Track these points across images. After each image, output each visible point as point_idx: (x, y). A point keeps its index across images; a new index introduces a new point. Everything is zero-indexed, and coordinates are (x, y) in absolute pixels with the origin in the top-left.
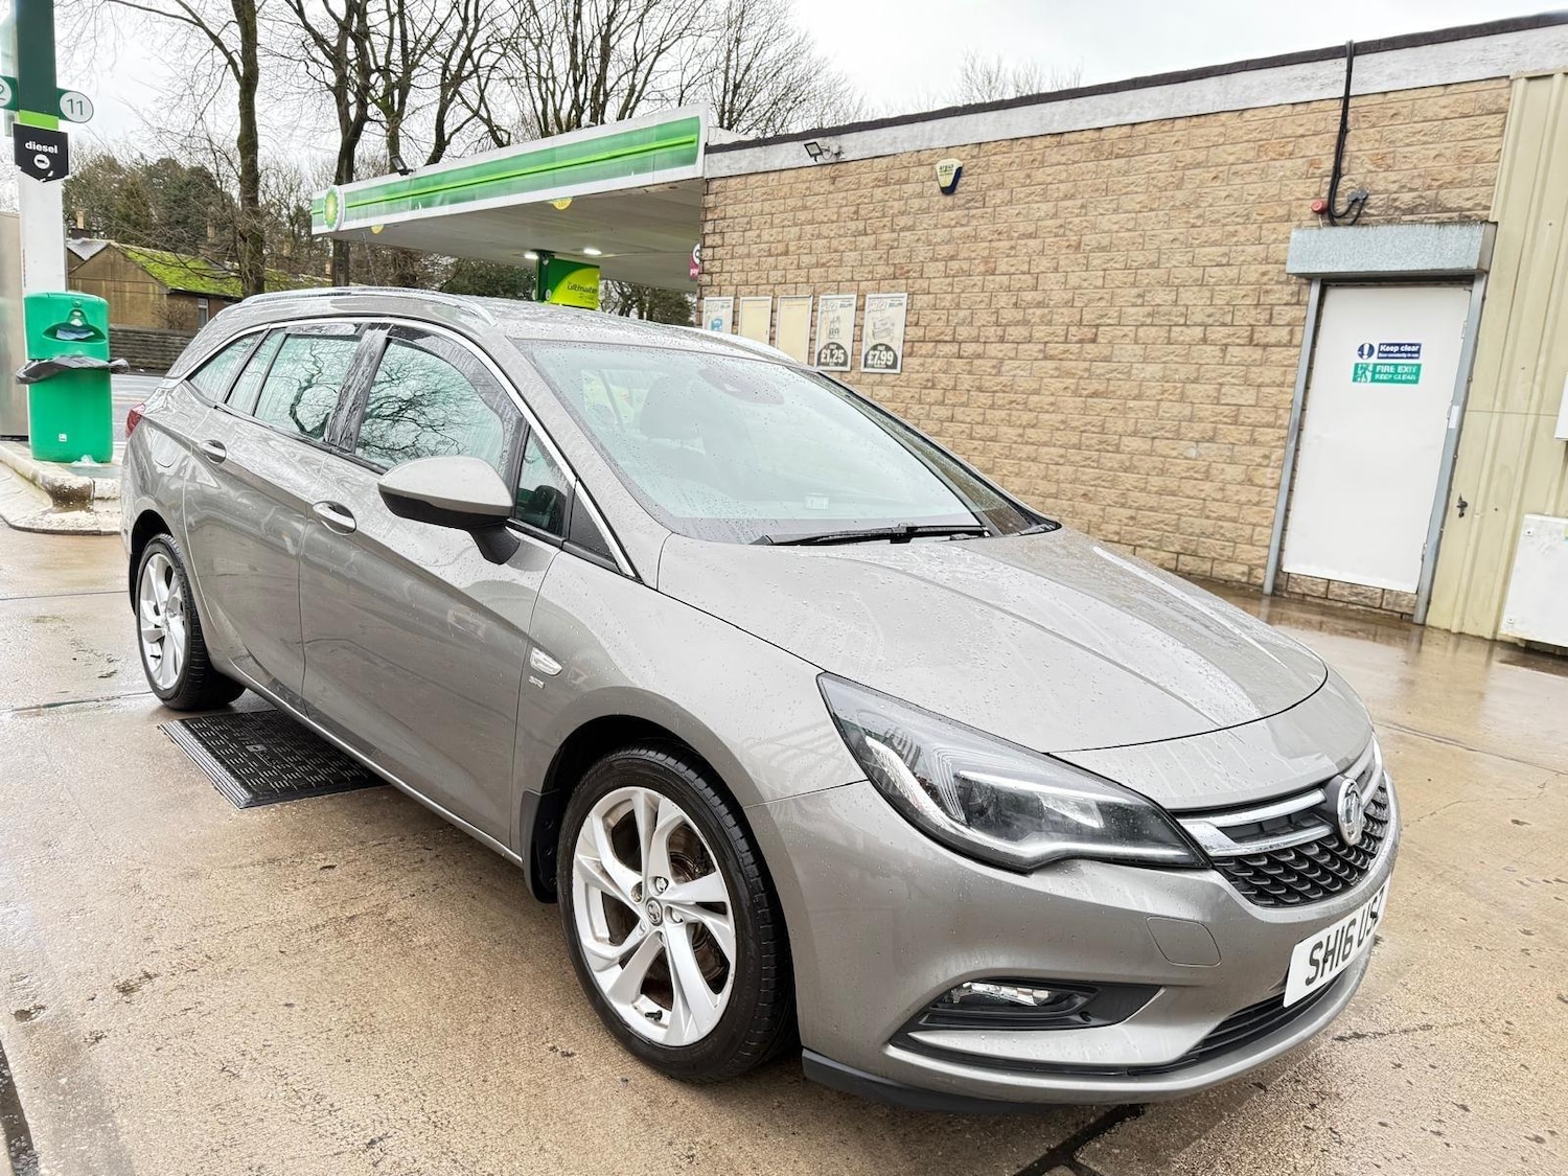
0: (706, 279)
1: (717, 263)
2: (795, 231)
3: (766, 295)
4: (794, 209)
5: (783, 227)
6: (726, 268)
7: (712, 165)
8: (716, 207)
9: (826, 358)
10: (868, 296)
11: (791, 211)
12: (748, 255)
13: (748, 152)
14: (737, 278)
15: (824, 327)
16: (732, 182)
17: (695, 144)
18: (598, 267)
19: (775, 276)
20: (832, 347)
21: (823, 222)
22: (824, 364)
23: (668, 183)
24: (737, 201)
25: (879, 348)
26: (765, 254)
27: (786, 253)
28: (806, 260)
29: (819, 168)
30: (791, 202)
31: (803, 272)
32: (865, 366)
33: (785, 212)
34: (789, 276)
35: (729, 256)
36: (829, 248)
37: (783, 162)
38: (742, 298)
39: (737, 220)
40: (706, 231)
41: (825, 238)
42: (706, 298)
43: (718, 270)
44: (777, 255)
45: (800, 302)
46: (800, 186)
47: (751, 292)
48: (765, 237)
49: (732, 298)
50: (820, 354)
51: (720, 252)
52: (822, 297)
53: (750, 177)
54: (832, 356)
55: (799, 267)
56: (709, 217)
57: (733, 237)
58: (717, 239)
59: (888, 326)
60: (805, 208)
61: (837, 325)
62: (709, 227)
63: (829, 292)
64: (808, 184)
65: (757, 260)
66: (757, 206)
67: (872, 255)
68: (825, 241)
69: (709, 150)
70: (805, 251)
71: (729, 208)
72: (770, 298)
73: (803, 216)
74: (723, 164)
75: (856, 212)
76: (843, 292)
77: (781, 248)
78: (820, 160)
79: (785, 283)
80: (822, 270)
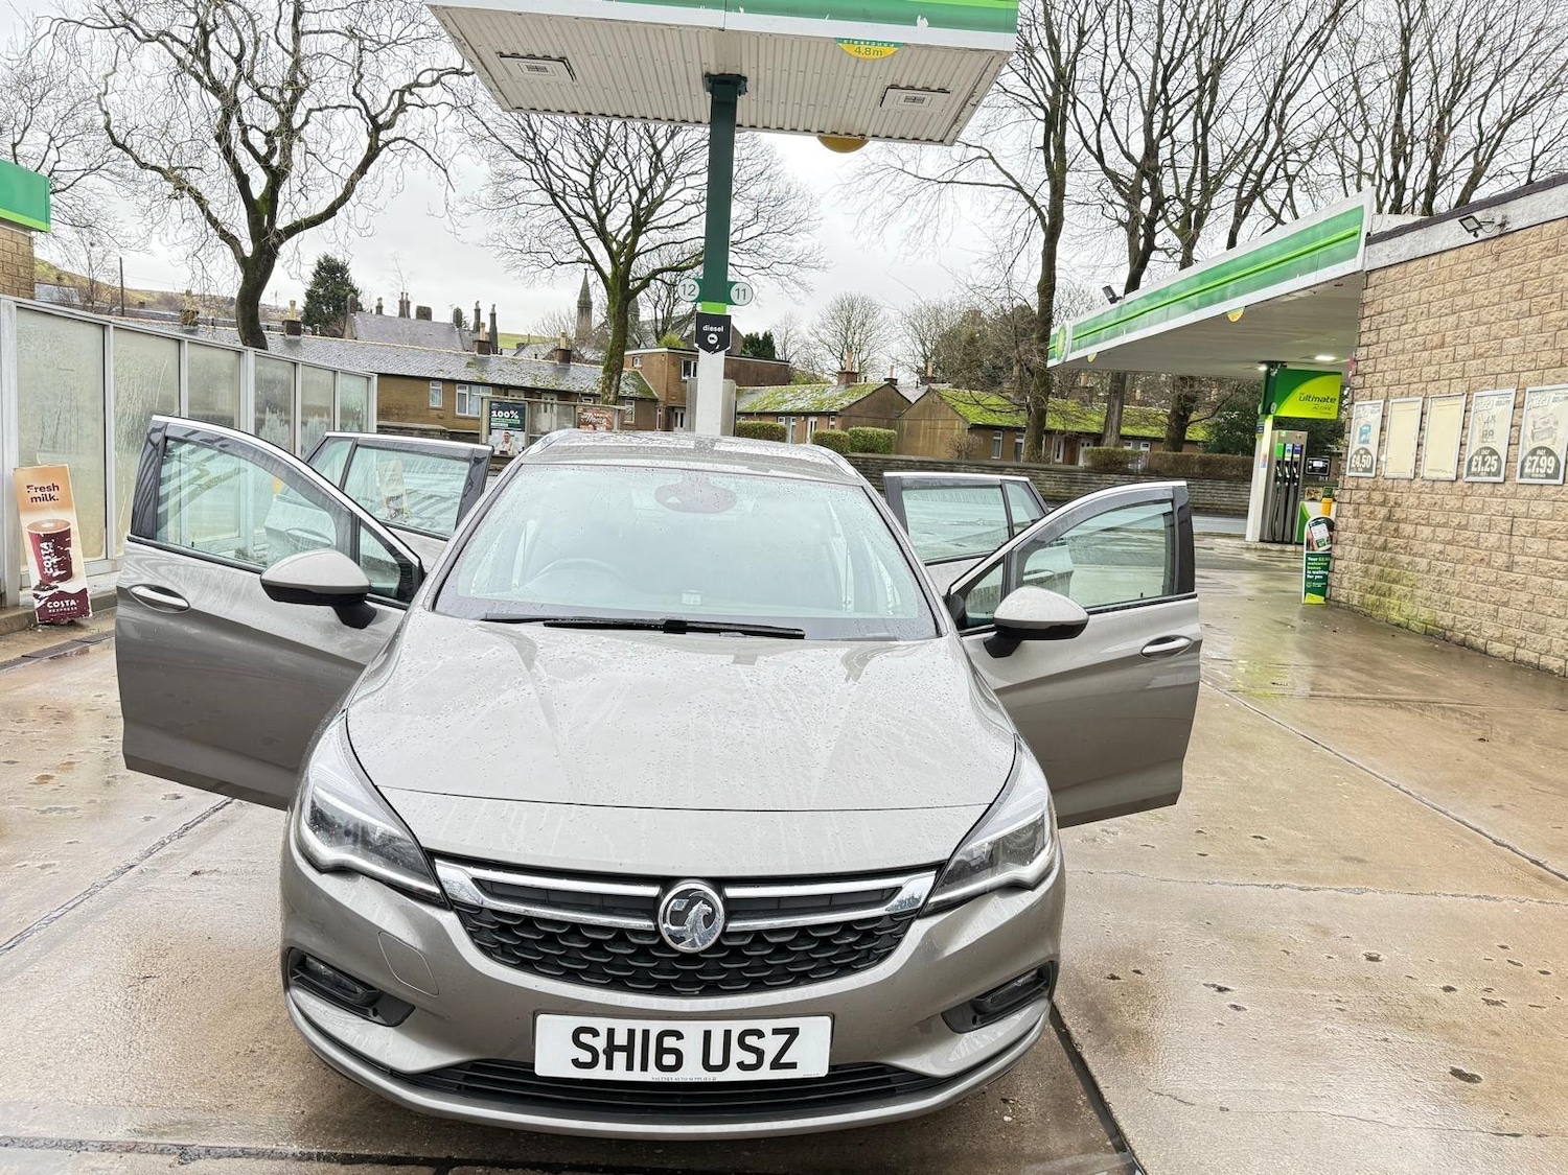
0: (1359, 380)
1: (1371, 363)
2: (1452, 319)
3: (1417, 395)
4: (1453, 294)
5: (1440, 317)
6: (1379, 368)
7: (1371, 255)
8: (1373, 301)
9: (1477, 466)
10: (1528, 389)
11: (1450, 296)
12: (1403, 351)
13: (1408, 237)
14: (1389, 377)
15: (1477, 428)
16: (1392, 271)
17: (1357, 237)
18: (1340, 373)
19: (1428, 372)
20: (1485, 452)
21: (1483, 306)
22: (1475, 474)
23: (1331, 280)
24: (1395, 292)
25: (1539, 452)
26: (1420, 348)
27: (1442, 345)
28: (1462, 351)
29: (1482, 244)
30: (1450, 287)
31: (1458, 366)
32: (1521, 476)
33: (1444, 298)
34: (1443, 372)
35: (1383, 354)
36: (1489, 335)
37: (1443, 242)
38: (1392, 401)
39: (1393, 314)
40: (1363, 329)
41: (1485, 324)
42: (1356, 403)
43: (1370, 370)
44: (1432, 348)
45: (1453, 401)
46: (1459, 267)
47: (1402, 393)
48: (1421, 330)
49: (1382, 401)
50: (1470, 461)
51: (1374, 350)
52: (1476, 394)
53: (1409, 264)
54: (1484, 463)
55: (1454, 361)
56: (1367, 313)
57: (1388, 333)
58: (1373, 336)
59: (1551, 424)
60: (1464, 291)
61: (1491, 426)
62: (1365, 325)
63: (1485, 387)
64: (1469, 264)
65: (1411, 356)
66: (1415, 295)
67: (1538, 339)
68: (1484, 327)
69: (1371, 240)
70: (1462, 341)
71: (1386, 301)
72: (1421, 399)
73: (1461, 301)
74: (1384, 253)
75: (1520, 291)
76: (1502, 386)
77: (1436, 339)
78: (1482, 235)
79: (1438, 380)
80: (1479, 361)
